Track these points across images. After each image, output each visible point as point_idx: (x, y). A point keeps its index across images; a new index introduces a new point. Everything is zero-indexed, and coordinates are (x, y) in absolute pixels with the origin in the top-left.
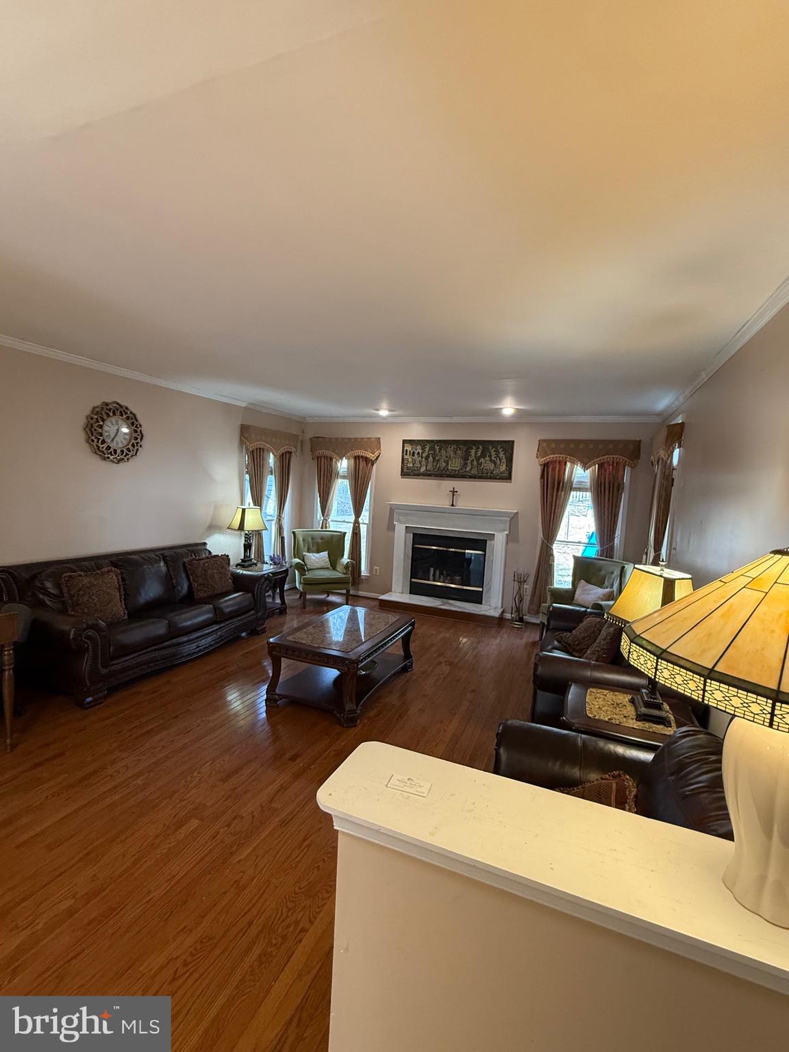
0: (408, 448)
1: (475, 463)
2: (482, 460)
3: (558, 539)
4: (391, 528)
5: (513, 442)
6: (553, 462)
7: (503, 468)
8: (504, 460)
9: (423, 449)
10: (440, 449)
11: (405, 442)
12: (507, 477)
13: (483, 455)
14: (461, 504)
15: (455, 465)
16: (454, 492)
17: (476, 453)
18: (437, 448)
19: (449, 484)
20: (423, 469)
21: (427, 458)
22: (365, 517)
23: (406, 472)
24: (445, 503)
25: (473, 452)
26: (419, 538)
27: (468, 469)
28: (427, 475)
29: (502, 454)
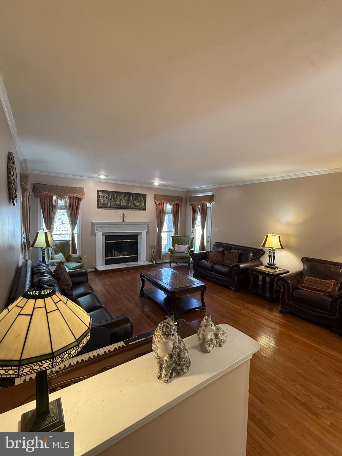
0: (101, 194)
1: (132, 203)
2: (135, 201)
4: (94, 234)
5: (146, 194)
7: (143, 205)
8: (143, 202)
9: (109, 195)
10: (117, 196)
11: (98, 191)
12: (144, 209)
13: (135, 199)
14: (127, 220)
15: (124, 203)
16: (124, 215)
17: (132, 198)
18: (115, 195)
19: (121, 212)
20: (109, 205)
21: (111, 199)
22: (75, 231)
23: (100, 206)
24: (120, 220)
25: (131, 198)
26: (108, 237)
27: (130, 205)
28: (111, 207)
29: (142, 199)
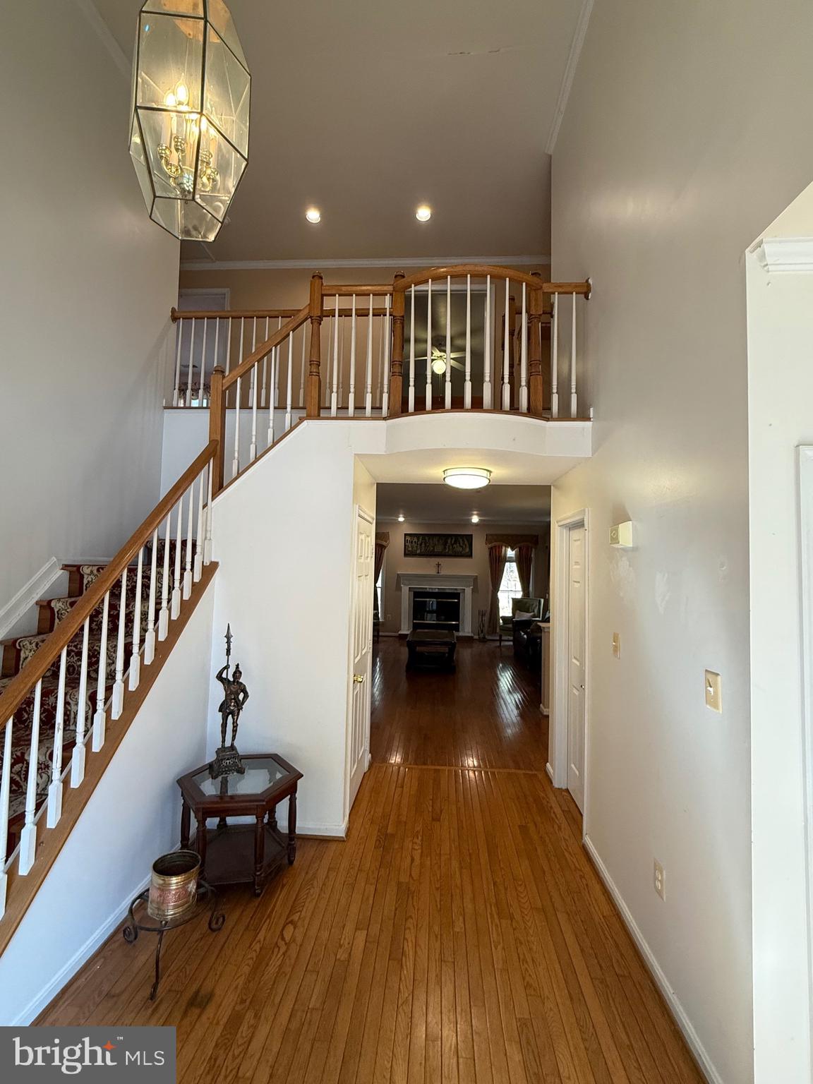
0: (408, 538)
1: (451, 547)
2: (455, 546)
3: (500, 589)
4: (399, 589)
5: (472, 535)
6: (495, 546)
7: (467, 550)
8: (468, 545)
9: (418, 540)
10: (429, 539)
11: (406, 535)
12: (470, 556)
13: (455, 543)
14: (443, 572)
15: (439, 549)
16: (439, 565)
17: (451, 542)
18: (427, 538)
19: (435, 560)
20: (418, 552)
21: (421, 545)
22: (379, 584)
23: (407, 554)
24: (433, 572)
25: (449, 541)
26: (417, 594)
27: (447, 550)
28: (421, 555)
29: (466, 542)
